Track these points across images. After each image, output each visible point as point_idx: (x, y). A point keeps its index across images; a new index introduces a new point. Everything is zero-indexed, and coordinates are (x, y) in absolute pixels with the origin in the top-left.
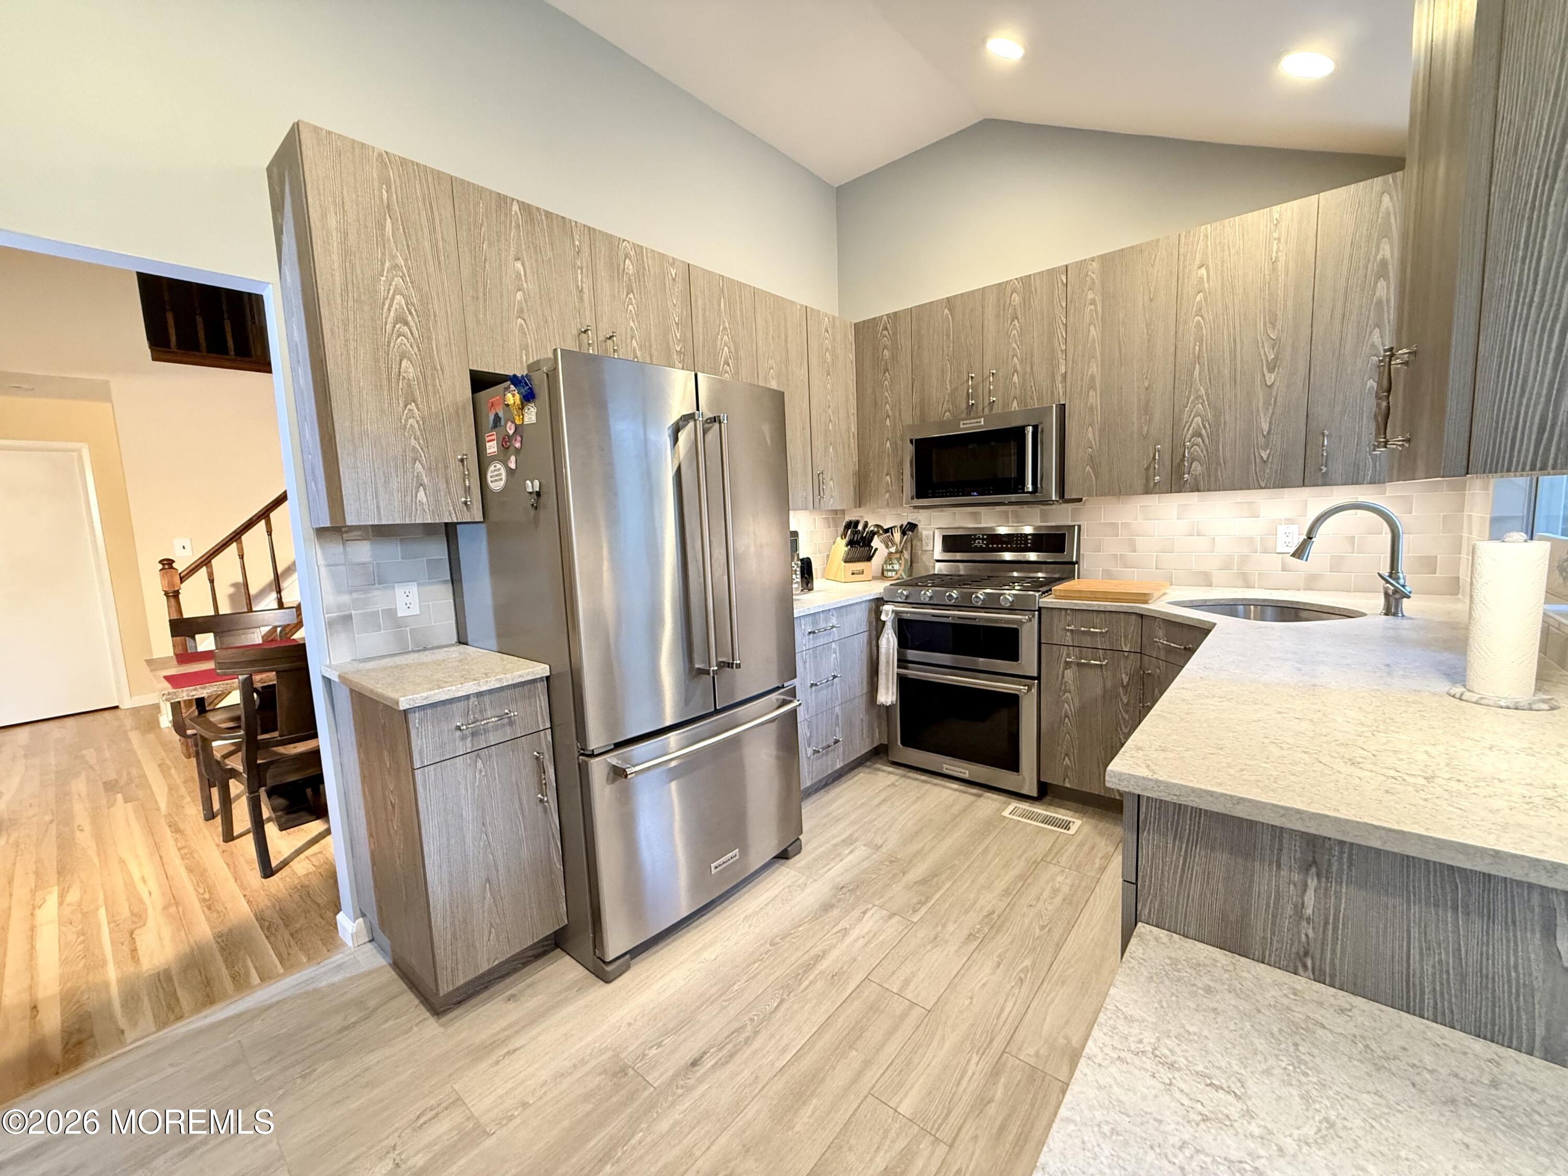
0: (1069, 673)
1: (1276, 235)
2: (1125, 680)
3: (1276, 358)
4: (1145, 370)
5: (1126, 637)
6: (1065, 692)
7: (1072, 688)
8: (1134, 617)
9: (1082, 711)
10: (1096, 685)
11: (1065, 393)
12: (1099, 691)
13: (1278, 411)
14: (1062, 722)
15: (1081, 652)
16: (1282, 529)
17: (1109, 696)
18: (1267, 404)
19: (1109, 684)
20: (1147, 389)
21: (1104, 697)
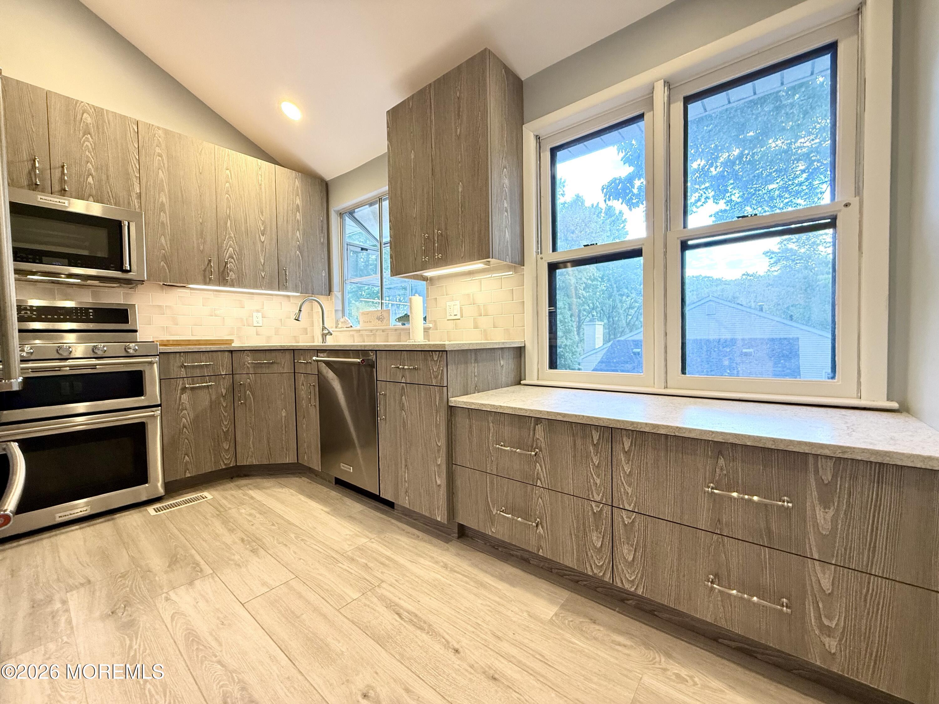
0: (185, 397)
1: (260, 173)
2: (224, 391)
3: (264, 230)
4: (199, 212)
5: (223, 366)
6: (182, 410)
7: (188, 406)
8: (227, 353)
9: (196, 420)
10: (204, 399)
11: (140, 207)
12: (207, 403)
13: (267, 255)
14: (181, 432)
15: (193, 380)
16: (255, 314)
17: (215, 405)
18: (262, 251)
19: (214, 397)
20: (201, 224)
21: (211, 406)
